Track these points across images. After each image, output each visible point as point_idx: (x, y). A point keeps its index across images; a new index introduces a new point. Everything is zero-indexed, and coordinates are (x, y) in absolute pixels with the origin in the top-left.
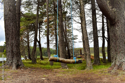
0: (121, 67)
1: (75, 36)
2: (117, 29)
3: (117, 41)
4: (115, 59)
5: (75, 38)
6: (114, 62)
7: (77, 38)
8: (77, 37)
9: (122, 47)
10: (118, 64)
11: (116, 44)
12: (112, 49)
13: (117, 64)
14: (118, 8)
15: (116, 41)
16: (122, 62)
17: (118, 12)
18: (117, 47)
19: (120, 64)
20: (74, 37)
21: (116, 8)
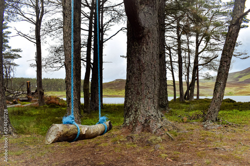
0: (149, 126)
1: (14, 50)
2: (145, 49)
3: (142, 75)
4: (136, 111)
5: (15, 55)
6: (131, 116)
7: (21, 57)
8: (19, 53)
9: (151, 86)
10: (142, 120)
11: (139, 80)
12: (130, 89)
13: (140, 121)
14: (152, 7)
15: (140, 74)
16: (149, 116)
17: (150, 14)
18: (142, 87)
19: (146, 121)
20: (14, 53)
21: (147, 4)
